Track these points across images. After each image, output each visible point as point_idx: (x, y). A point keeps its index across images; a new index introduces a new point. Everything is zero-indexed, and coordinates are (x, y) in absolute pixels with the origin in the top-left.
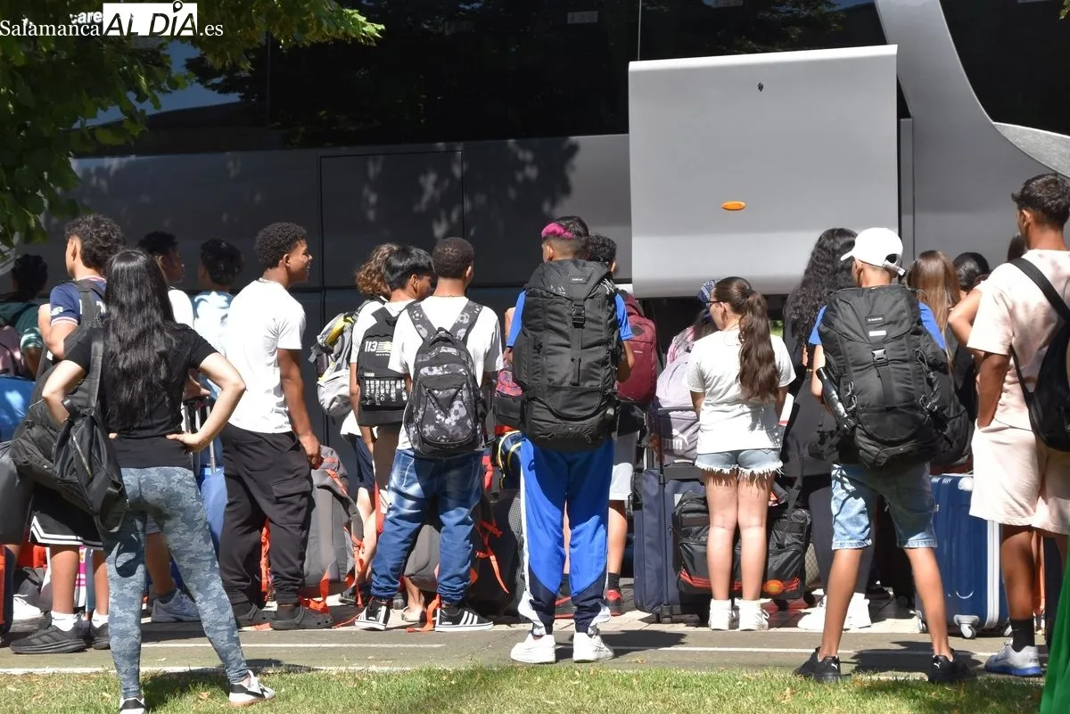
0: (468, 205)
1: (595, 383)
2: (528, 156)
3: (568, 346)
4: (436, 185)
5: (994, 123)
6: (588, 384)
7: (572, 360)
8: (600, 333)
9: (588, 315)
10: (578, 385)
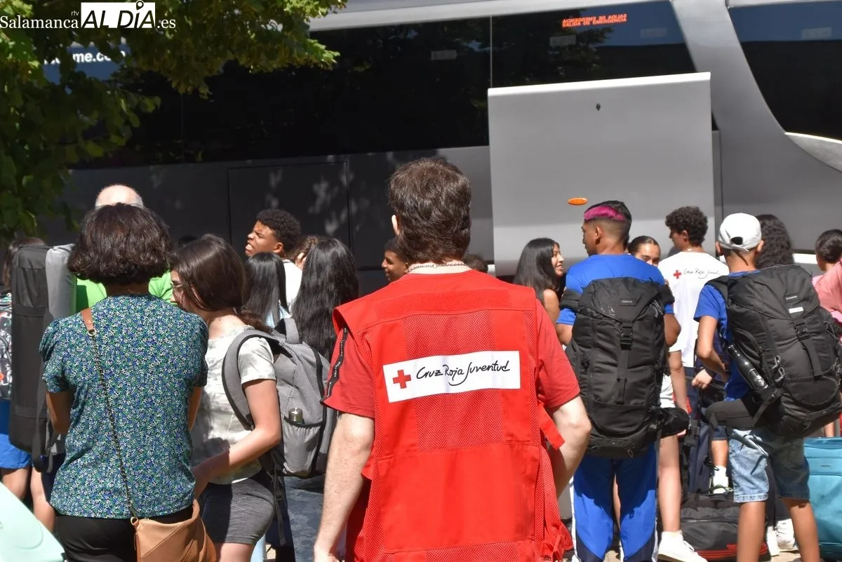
0: (354, 208)
1: (640, 401)
3: (615, 365)
4: (328, 191)
5: (787, 134)
6: (633, 402)
7: (619, 380)
8: (648, 354)
9: (635, 337)
10: (622, 403)
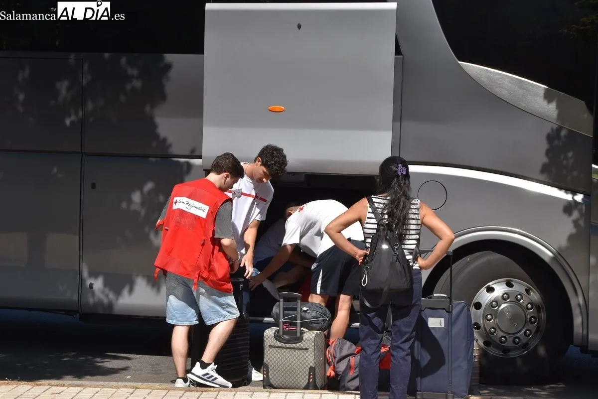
2: (134, 72)
4: (69, 89)
5: (459, 62)
